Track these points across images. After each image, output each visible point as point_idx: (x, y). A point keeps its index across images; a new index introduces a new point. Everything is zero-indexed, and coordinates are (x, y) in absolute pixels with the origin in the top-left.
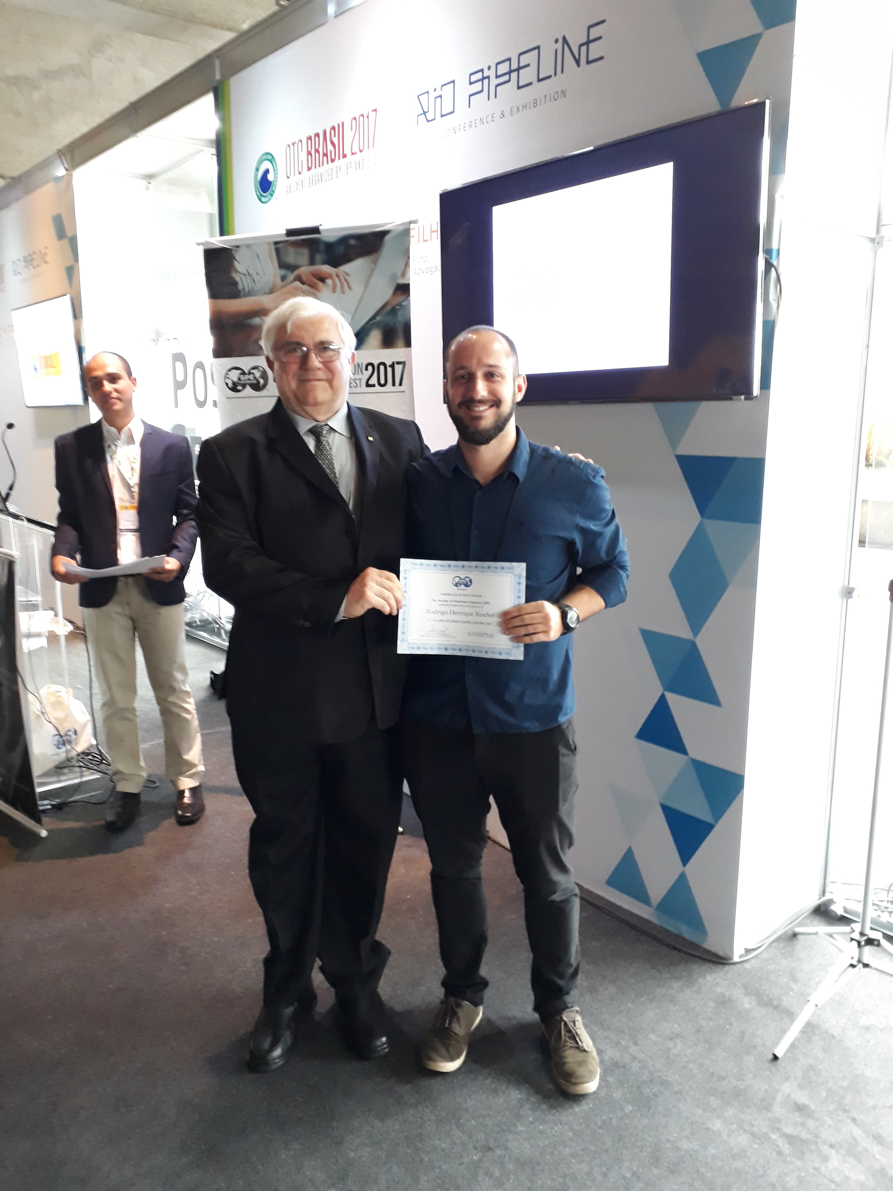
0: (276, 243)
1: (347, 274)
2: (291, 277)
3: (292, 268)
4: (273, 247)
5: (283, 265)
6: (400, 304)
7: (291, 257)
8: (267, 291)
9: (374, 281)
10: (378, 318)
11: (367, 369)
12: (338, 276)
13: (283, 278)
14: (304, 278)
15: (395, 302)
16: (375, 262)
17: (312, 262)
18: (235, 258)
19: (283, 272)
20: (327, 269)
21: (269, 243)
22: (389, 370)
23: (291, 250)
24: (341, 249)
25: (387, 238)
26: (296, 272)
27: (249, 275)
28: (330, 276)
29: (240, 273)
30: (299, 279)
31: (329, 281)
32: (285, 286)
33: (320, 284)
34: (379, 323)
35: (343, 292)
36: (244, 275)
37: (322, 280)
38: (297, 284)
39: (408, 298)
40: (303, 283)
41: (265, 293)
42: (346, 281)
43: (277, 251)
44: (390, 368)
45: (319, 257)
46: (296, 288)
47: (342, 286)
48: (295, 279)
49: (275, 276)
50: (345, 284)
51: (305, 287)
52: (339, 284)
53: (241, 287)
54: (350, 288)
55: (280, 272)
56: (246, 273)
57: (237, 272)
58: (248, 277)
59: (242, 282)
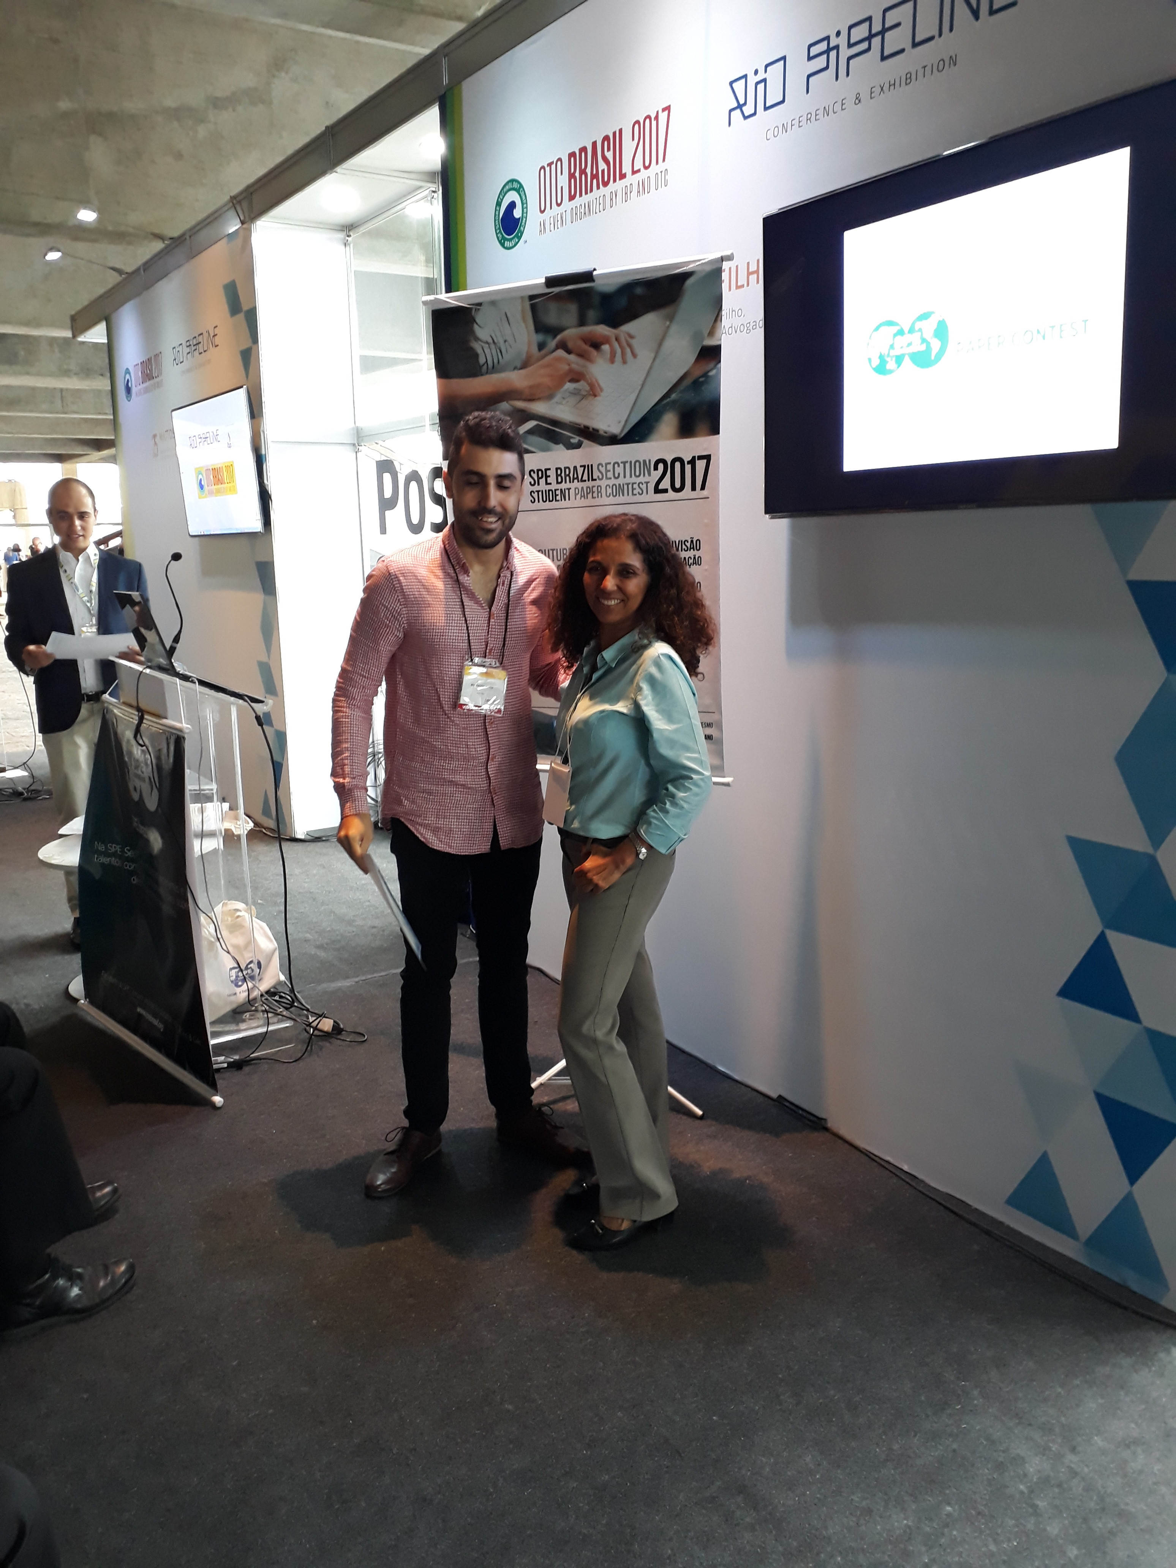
0: (532, 297)
1: (632, 337)
2: (552, 344)
3: (554, 331)
4: (527, 303)
5: (541, 328)
6: (705, 375)
7: (552, 318)
8: (519, 365)
9: (669, 344)
10: (674, 396)
11: (656, 468)
12: (617, 340)
13: (541, 346)
14: (570, 345)
15: (698, 372)
16: (671, 318)
17: (582, 322)
18: (475, 321)
19: (540, 337)
20: (603, 330)
21: (522, 298)
22: (688, 468)
23: (553, 306)
24: (623, 302)
25: (690, 282)
26: (559, 337)
27: (494, 343)
28: (607, 340)
29: (481, 341)
30: (563, 346)
31: (606, 348)
32: (544, 356)
33: (594, 352)
34: (674, 402)
35: (624, 362)
36: (487, 343)
37: (596, 345)
38: (561, 353)
39: (719, 366)
40: (569, 352)
41: (515, 368)
42: (630, 346)
43: (533, 308)
44: (690, 466)
45: (591, 314)
46: (559, 359)
47: (623, 354)
48: (557, 347)
49: (529, 344)
50: (628, 350)
51: (572, 357)
52: (619, 351)
53: (482, 360)
54: (634, 355)
55: (537, 338)
56: (490, 341)
57: (477, 339)
58: (493, 346)
59: (485, 354)
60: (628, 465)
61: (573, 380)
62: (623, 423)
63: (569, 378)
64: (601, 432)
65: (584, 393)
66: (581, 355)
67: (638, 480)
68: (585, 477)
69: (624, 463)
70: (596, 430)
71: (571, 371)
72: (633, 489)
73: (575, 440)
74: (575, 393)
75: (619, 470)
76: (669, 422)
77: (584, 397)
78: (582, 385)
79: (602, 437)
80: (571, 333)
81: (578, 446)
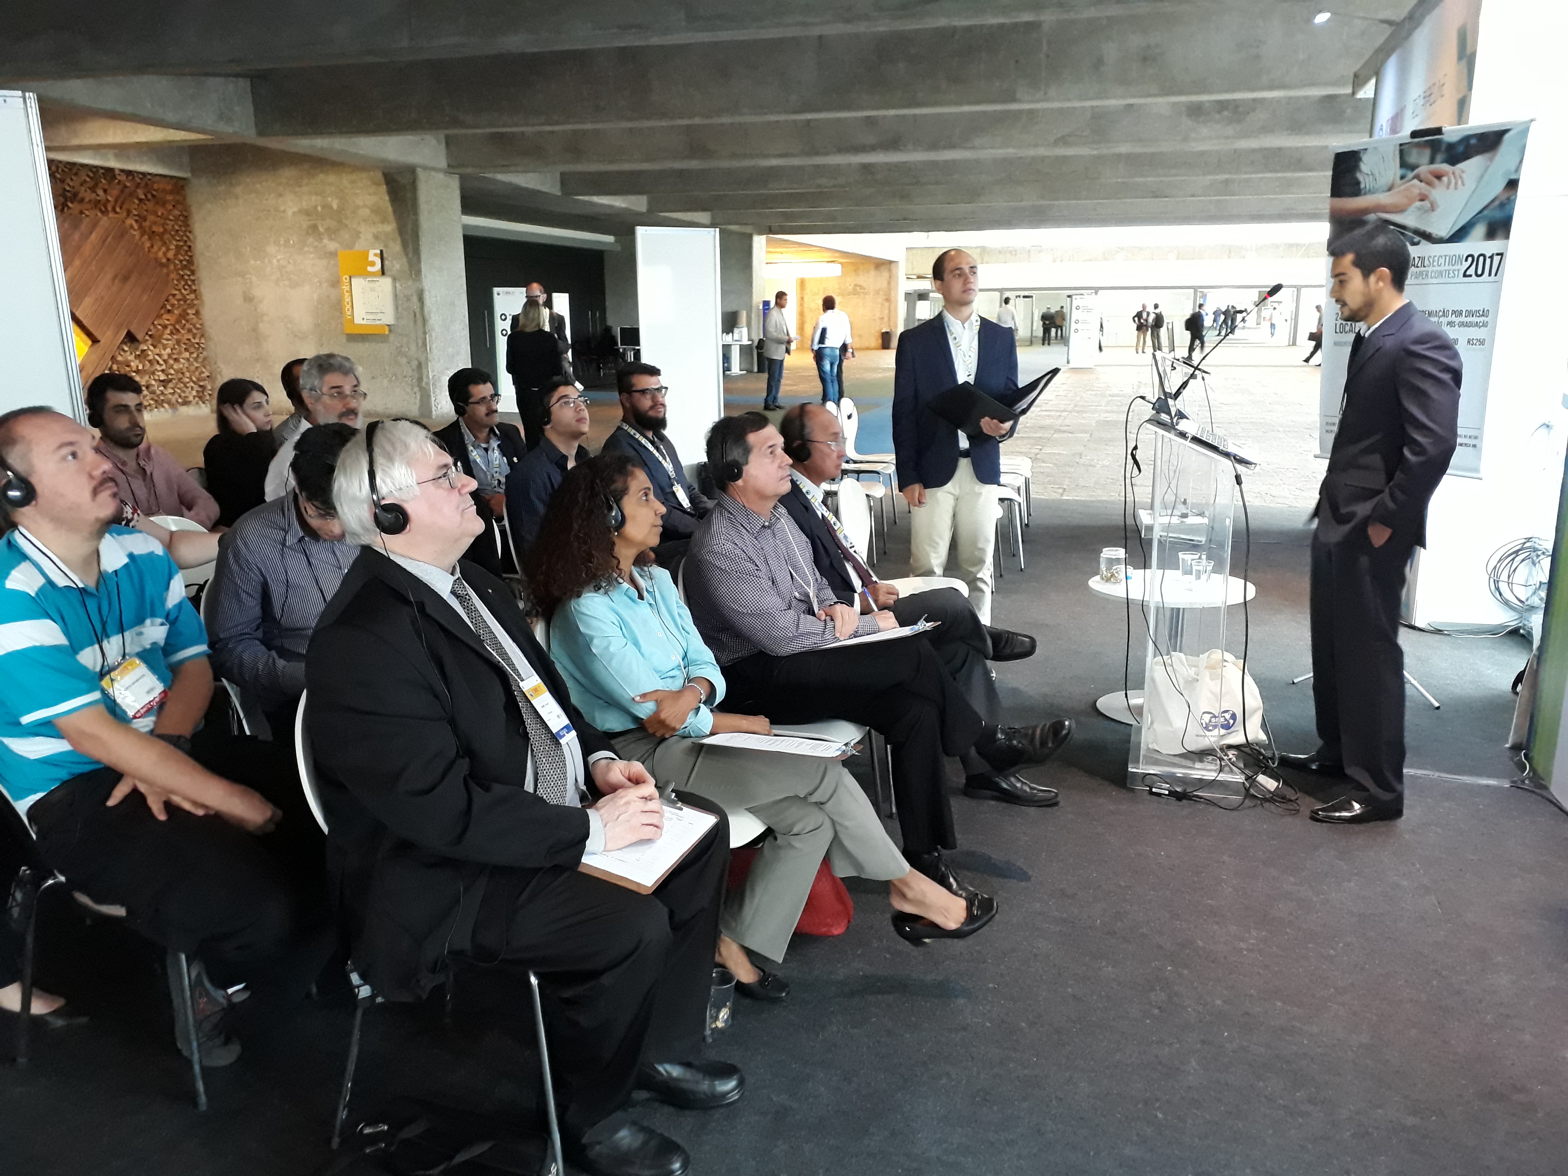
0: (1401, 145)
1: (1463, 172)
2: (1411, 175)
3: (1413, 168)
4: (1398, 148)
5: (1404, 164)
6: (1508, 199)
7: (1412, 159)
8: (1385, 189)
9: (1488, 176)
10: (1486, 212)
11: (1466, 260)
12: (1453, 173)
13: (1402, 177)
14: (1422, 176)
15: (1504, 197)
16: (1491, 160)
17: (1432, 161)
18: (1361, 160)
19: (1403, 171)
20: (1445, 167)
21: (1394, 145)
22: (1488, 261)
23: (1414, 151)
24: (1461, 149)
25: (1507, 137)
26: (1416, 171)
27: (1372, 174)
28: (1445, 174)
29: (1364, 173)
30: (1417, 177)
31: (1445, 179)
32: (1403, 184)
33: (1436, 181)
34: (1485, 217)
35: (1456, 188)
36: (1368, 175)
37: (1439, 177)
38: (1416, 181)
39: (1516, 194)
40: (1421, 181)
41: (1384, 191)
42: (1461, 177)
43: (1401, 152)
44: (1490, 260)
45: (1439, 157)
46: (1413, 186)
47: (1456, 184)
48: (1414, 177)
49: (1395, 175)
50: (1460, 182)
51: (1423, 184)
52: (1453, 181)
53: (1362, 186)
54: (1463, 184)
55: (1399, 172)
56: (1370, 173)
57: (1361, 171)
58: (1371, 177)
59: (1365, 181)
60: (1448, 258)
61: (1422, 200)
62: (1448, 230)
63: (1418, 198)
64: (1434, 235)
65: (1427, 209)
66: (1429, 184)
67: (1453, 268)
68: (1419, 265)
69: (1446, 256)
70: (1430, 234)
71: (1420, 194)
72: (1449, 273)
73: (1417, 239)
74: (1419, 209)
75: (1442, 261)
76: (1480, 230)
77: (1426, 211)
78: (1426, 204)
79: (1434, 238)
80: (1424, 169)
81: (1417, 244)
